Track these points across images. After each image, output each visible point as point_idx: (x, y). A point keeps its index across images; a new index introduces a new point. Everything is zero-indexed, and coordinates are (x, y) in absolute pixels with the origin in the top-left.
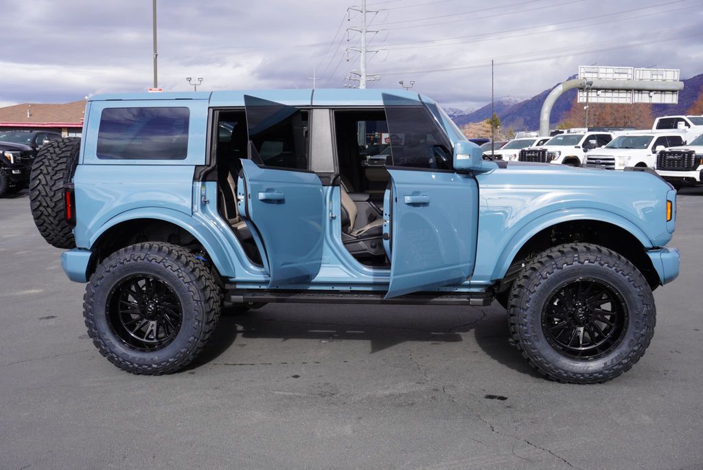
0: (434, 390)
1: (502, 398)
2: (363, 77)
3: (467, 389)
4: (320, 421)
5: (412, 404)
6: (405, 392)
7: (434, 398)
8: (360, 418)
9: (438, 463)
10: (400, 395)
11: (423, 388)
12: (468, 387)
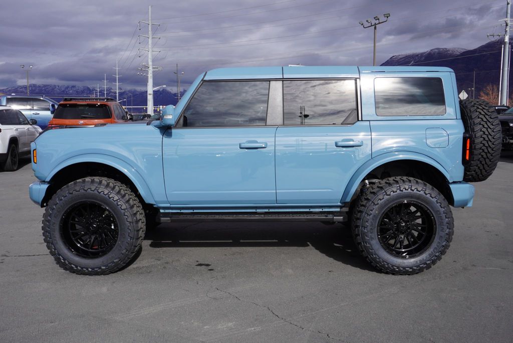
0: (166, 263)
1: (208, 265)
2: (151, 68)
3: (187, 261)
4: (86, 286)
5: (150, 272)
6: (147, 265)
7: (164, 267)
8: (114, 282)
9: (159, 304)
10: (143, 267)
11: (159, 262)
12: (188, 260)
